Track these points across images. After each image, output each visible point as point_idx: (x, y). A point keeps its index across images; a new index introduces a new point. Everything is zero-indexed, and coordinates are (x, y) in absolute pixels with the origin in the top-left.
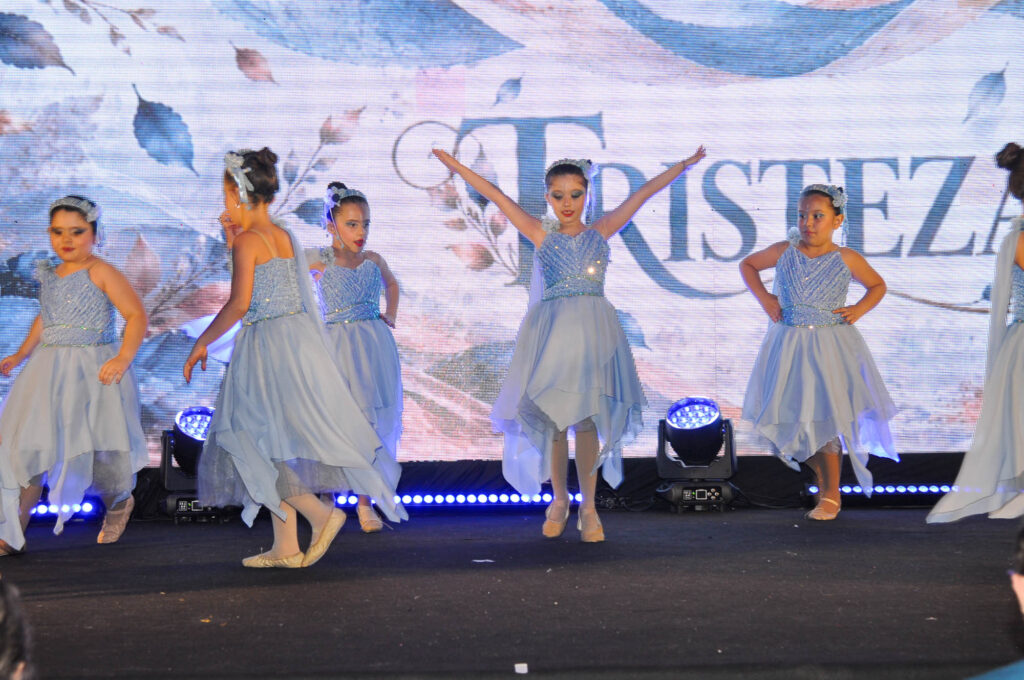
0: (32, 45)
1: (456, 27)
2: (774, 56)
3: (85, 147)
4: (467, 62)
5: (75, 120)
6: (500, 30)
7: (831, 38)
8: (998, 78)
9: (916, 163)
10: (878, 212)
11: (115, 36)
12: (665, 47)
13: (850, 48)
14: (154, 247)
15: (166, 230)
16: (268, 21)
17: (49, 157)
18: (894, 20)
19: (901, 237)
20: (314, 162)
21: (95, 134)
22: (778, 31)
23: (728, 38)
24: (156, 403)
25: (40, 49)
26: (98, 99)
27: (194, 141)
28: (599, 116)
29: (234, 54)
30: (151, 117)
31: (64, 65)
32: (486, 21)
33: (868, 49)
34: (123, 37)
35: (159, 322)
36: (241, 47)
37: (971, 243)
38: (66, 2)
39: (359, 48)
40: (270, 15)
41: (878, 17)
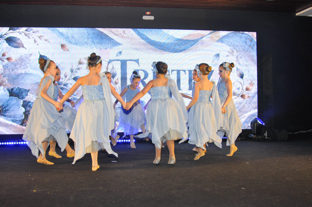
0: (17, 43)
1: (108, 40)
2: (174, 49)
3: (28, 65)
4: (110, 48)
5: (26, 59)
6: (118, 41)
7: (186, 45)
8: (218, 55)
12: (152, 46)
13: (190, 47)
17: (20, 67)
18: (198, 42)
20: (77, 68)
21: (30, 62)
22: (175, 44)
23: (165, 44)
25: (19, 44)
26: (31, 55)
28: (138, 60)
29: (60, 45)
31: (24, 47)
32: (114, 40)
33: (193, 48)
34: (37, 42)
36: (62, 44)
38: (25, 34)
39: (87, 44)
40: (68, 37)
41: (195, 42)
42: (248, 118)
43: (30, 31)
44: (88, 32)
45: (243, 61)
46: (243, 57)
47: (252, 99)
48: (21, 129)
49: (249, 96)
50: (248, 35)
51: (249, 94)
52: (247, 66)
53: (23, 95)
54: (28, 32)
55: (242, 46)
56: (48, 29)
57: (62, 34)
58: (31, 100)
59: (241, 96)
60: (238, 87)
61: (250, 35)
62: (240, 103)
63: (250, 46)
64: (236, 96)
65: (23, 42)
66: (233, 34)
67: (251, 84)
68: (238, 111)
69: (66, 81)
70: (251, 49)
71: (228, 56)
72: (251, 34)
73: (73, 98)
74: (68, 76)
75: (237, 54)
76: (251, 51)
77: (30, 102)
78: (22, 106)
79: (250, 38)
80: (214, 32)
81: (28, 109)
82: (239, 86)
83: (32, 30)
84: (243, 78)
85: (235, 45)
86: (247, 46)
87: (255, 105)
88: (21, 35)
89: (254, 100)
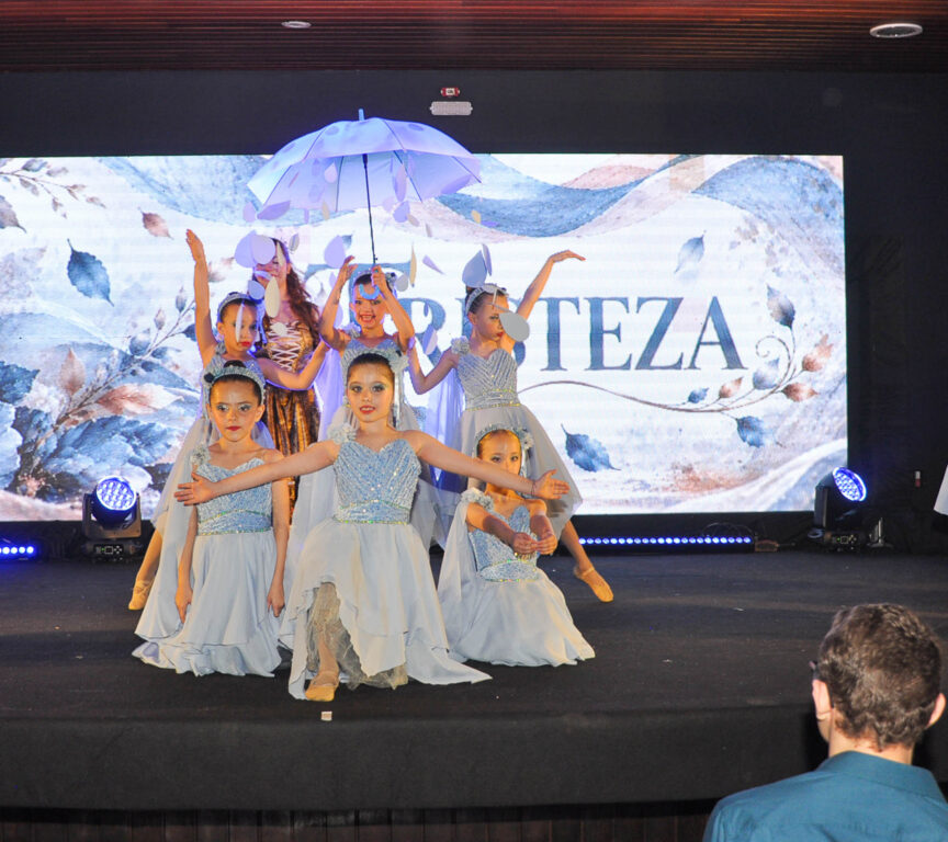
2: (538, 222)
3: (32, 286)
4: (313, 223)
5: (26, 266)
7: (579, 209)
8: (699, 242)
9: (641, 301)
10: (614, 337)
11: (56, 204)
12: (459, 213)
13: (593, 217)
14: (82, 359)
15: (90, 346)
16: (167, 193)
17: (6, 293)
18: (625, 198)
19: (631, 356)
21: (40, 276)
22: (542, 204)
23: (505, 208)
24: (81, 473)
25: (3, 214)
26: (43, 250)
27: (111, 280)
29: (141, 217)
30: (80, 263)
31: (18, 226)
33: (606, 217)
34: (61, 205)
35: (84, 413)
36: (147, 212)
37: (680, 361)
38: (21, 180)
39: (233, 212)
40: (168, 188)
41: (613, 195)
42: (811, 470)
43: (37, 170)
44: (234, 171)
45: (791, 265)
46: (792, 249)
47: (827, 402)
48: (10, 504)
49: (816, 390)
50: (813, 168)
51: (816, 382)
52: (806, 279)
53: (14, 389)
54: (30, 174)
55: (789, 209)
56: (100, 161)
57: (146, 179)
58: (42, 405)
59: (782, 391)
60: (772, 357)
61: (821, 166)
62: (782, 417)
63: (819, 206)
64: (768, 391)
65: (14, 209)
66: (754, 164)
67: (824, 345)
68: (775, 446)
69: (159, 339)
70: (823, 217)
71: (733, 245)
72: (823, 163)
73: (186, 397)
74: (166, 322)
75: (771, 237)
76: (820, 227)
77: (39, 412)
78: (13, 426)
79: (821, 178)
80: (684, 160)
81: (33, 435)
82: (777, 351)
83: (44, 165)
84: (794, 324)
85: (763, 203)
86: (808, 211)
87: (838, 422)
88: (7, 184)
89: (834, 406)
